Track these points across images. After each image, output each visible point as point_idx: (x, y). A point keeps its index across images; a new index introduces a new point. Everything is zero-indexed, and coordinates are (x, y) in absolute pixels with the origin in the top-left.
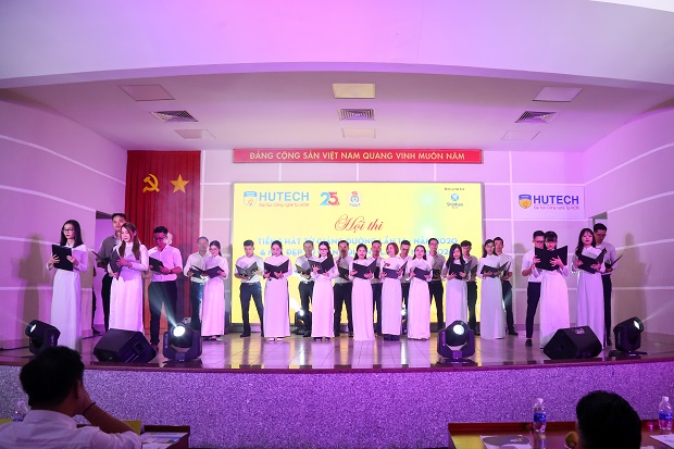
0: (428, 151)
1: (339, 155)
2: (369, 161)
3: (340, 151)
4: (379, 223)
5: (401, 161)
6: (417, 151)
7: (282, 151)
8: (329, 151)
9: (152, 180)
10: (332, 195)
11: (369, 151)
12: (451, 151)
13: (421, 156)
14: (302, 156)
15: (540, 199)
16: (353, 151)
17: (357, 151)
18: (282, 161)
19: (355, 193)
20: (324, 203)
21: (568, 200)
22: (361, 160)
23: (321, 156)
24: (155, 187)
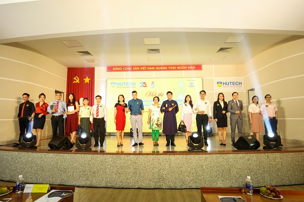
0: (181, 66)
1: (147, 68)
2: (158, 70)
3: (147, 66)
4: (162, 94)
5: (170, 70)
6: (176, 66)
7: (125, 67)
8: (143, 66)
9: (77, 78)
10: (144, 83)
11: (158, 66)
12: (190, 66)
13: (178, 68)
14: (133, 68)
15: (226, 83)
16: (152, 66)
17: (153, 66)
18: (125, 71)
19: (153, 83)
20: (141, 86)
21: (237, 84)
22: (155, 70)
23: (140, 68)
24: (78, 81)
